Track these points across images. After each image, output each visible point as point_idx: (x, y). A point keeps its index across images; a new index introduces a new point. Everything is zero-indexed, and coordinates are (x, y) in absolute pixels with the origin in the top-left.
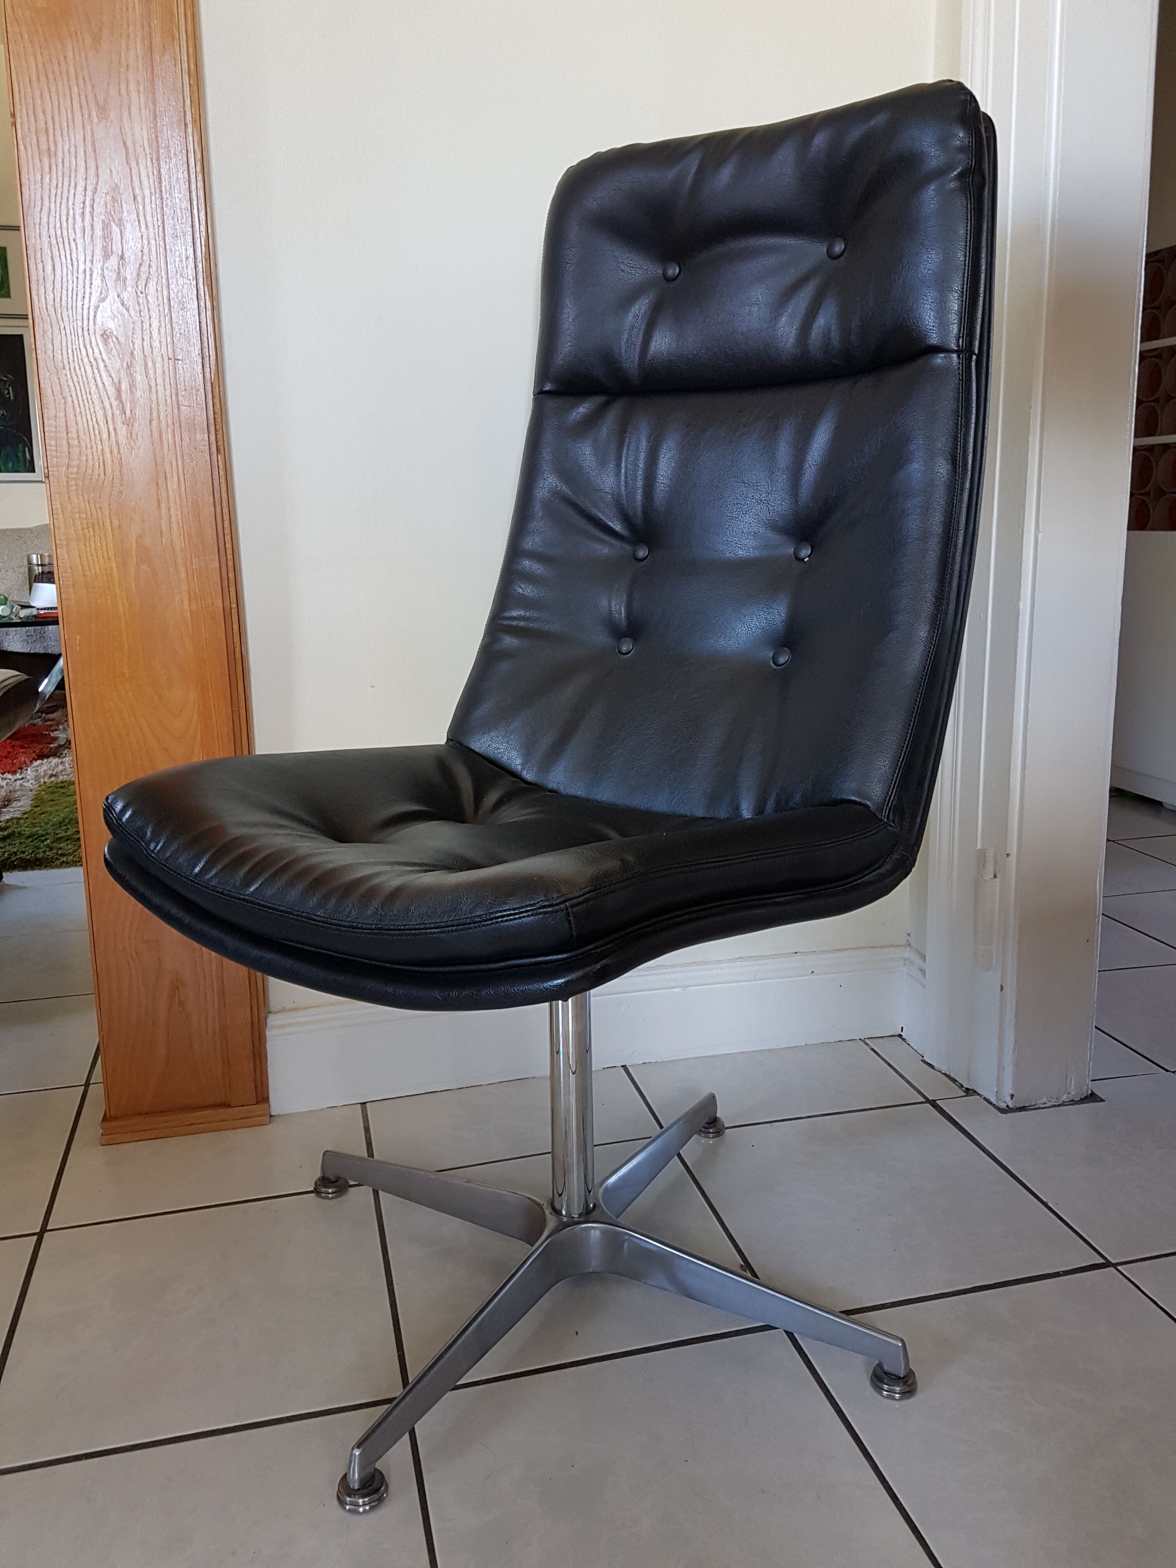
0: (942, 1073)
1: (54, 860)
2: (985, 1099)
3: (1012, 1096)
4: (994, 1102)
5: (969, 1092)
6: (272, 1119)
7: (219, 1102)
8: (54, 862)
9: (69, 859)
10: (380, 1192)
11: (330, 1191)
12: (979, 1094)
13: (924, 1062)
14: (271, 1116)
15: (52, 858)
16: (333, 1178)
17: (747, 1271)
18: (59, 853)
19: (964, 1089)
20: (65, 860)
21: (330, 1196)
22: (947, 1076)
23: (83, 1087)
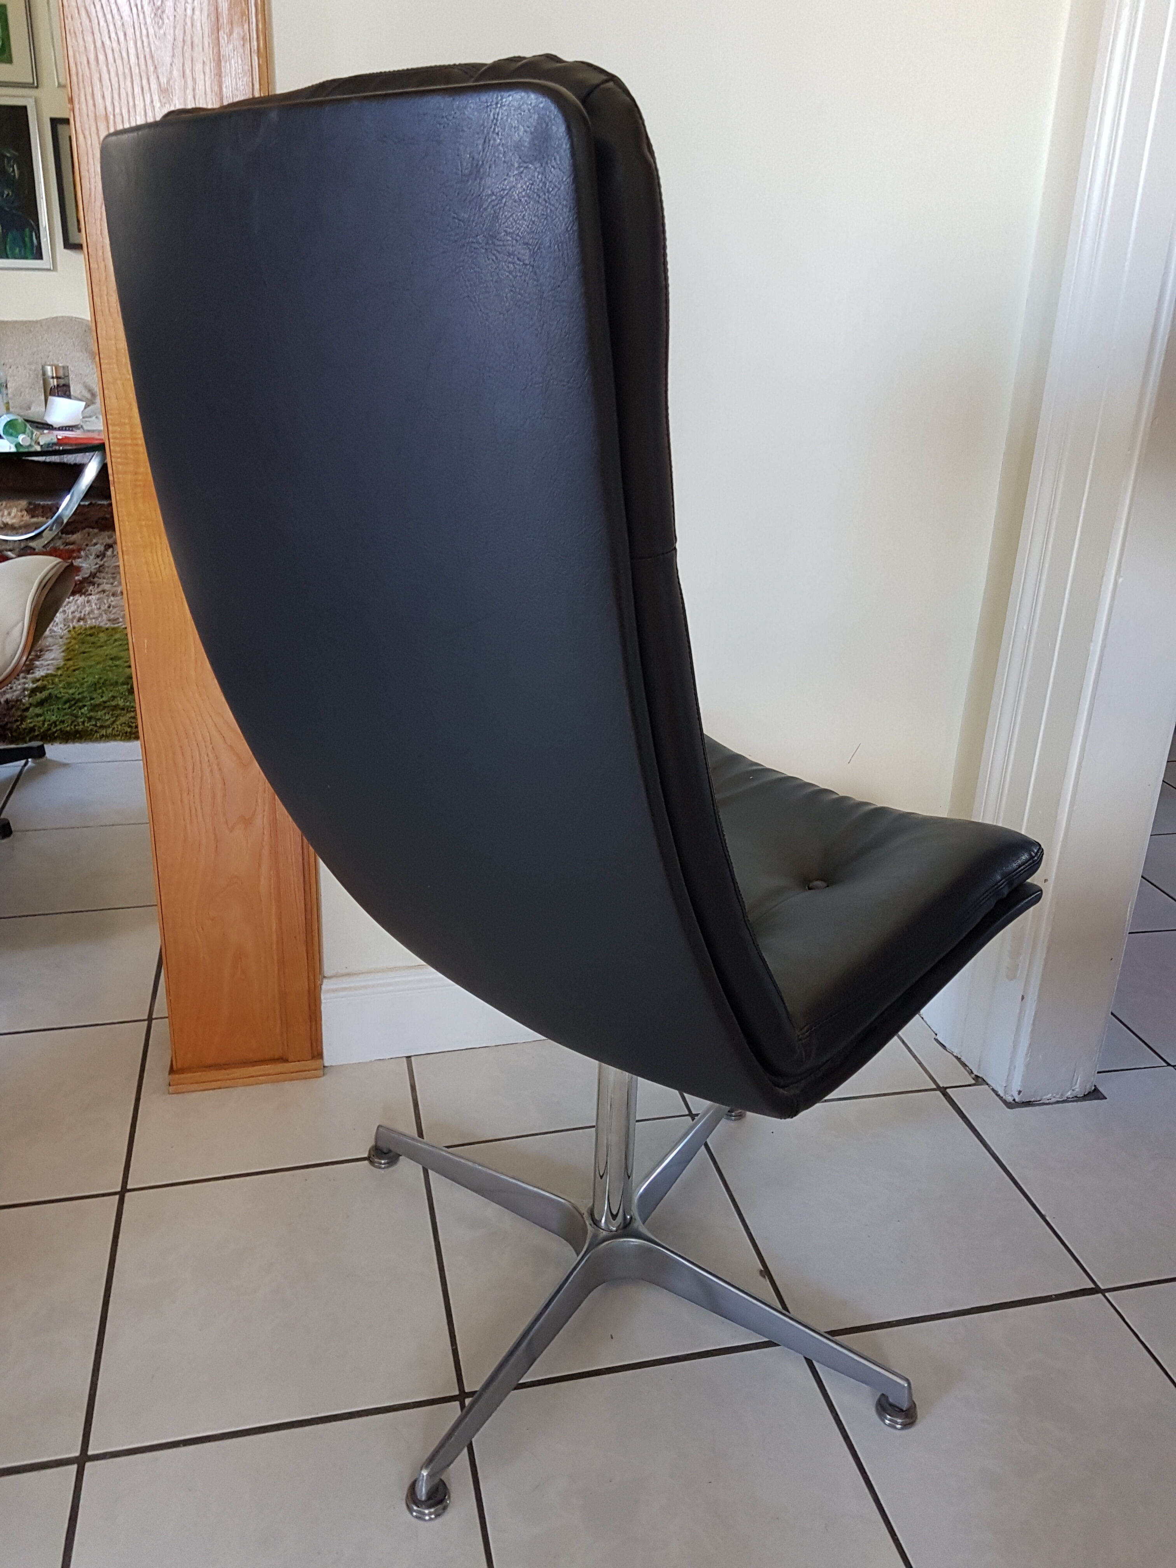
0: (953, 1055)
1: (93, 733)
2: (993, 1090)
3: (1020, 1092)
4: (1002, 1094)
5: (979, 1080)
6: (326, 1069)
7: (276, 1057)
8: (94, 735)
9: (108, 732)
10: (430, 1171)
11: (383, 1162)
12: (988, 1084)
13: (936, 1040)
14: (324, 1067)
15: (91, 730)
16: (385, 1151)
17: (766, 1277)
18: (98, 725)
19: (973, 1076)
20: (104, 734)
21: (383, 1166)
22: (959, 1059)
23: (146, 1022)
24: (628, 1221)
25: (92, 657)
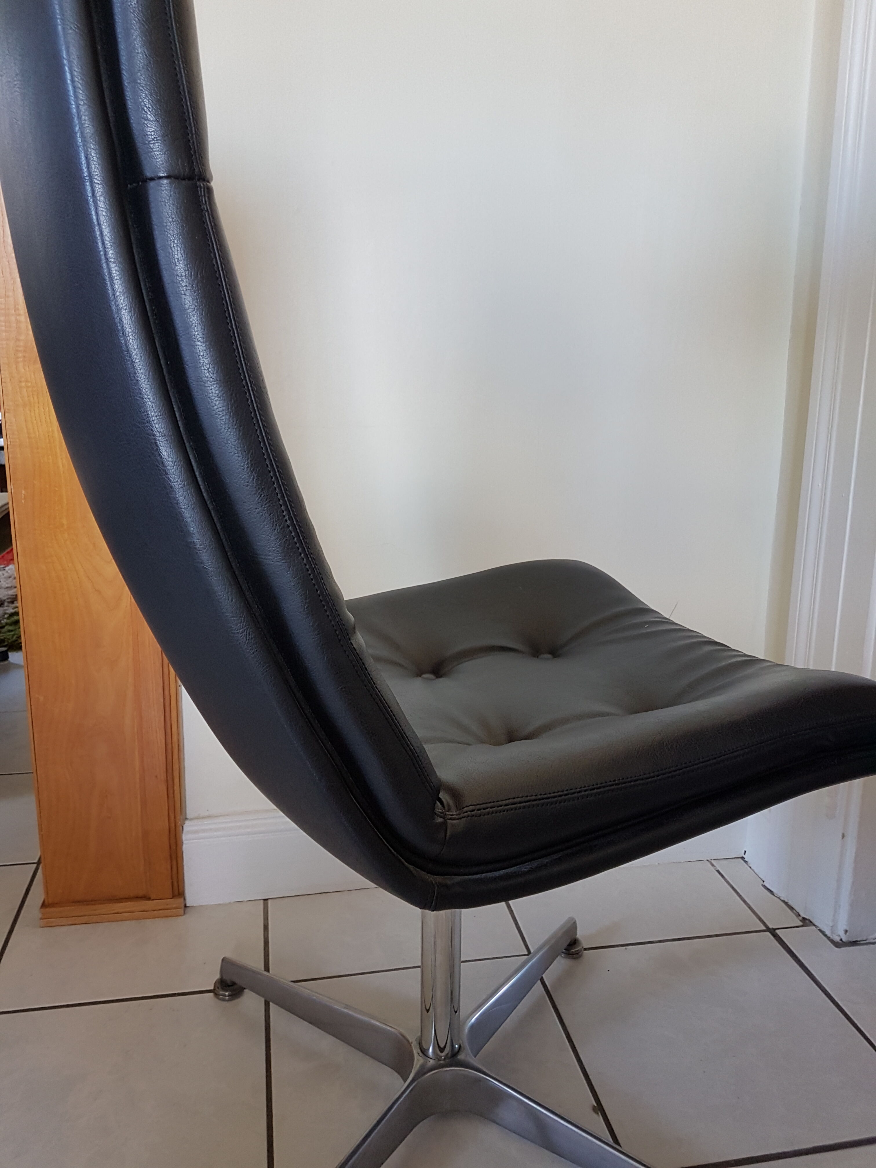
0: (781, 900)
2: (820, 931)
3: (846, 931)
4: (829, 934)
5: (806, 922)
6: (187, 910)
7: (139, 895)
10: (270, 1003)
11: (227, 993)
12: (815, 925)
13: (764, 886)
14: (186, 906)
16: (229, 982)
17: (600, 1114)
19: (801, 918)
21: (227, 998)
22: (786, 903)
23: (35, 865)
24: (456, 1050)
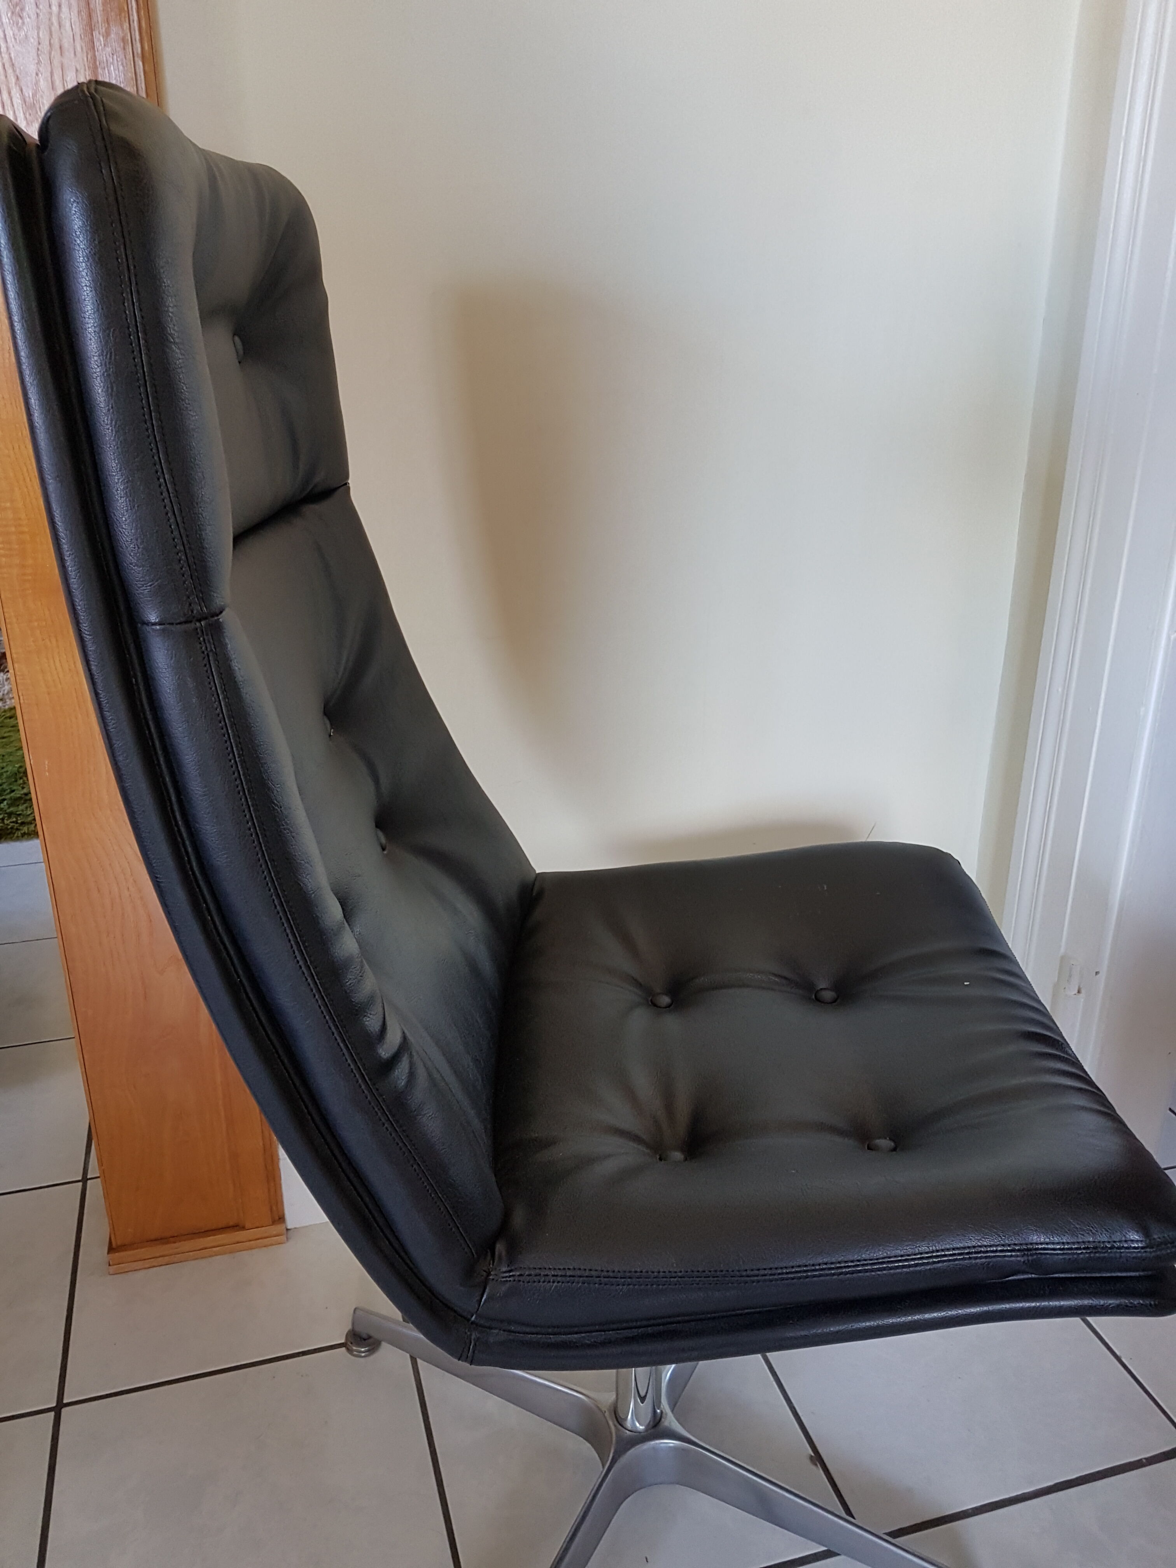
1: (14, 831)
6: (290, 1232)
7: (231, 1223)
8: (14, 833)
9: (30, 829)
10: (419, 1361)
11: (363, 1350)
14: (287, 1230)
15: (12, 828)
16: (365, 1336)
17: (818, 1464)
18: (19, 822)
20: (26, 832)
21: (363, 1354)
23: (81, 1184)
24: (658, 1418)
25: (12, 742)
